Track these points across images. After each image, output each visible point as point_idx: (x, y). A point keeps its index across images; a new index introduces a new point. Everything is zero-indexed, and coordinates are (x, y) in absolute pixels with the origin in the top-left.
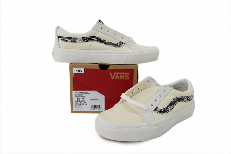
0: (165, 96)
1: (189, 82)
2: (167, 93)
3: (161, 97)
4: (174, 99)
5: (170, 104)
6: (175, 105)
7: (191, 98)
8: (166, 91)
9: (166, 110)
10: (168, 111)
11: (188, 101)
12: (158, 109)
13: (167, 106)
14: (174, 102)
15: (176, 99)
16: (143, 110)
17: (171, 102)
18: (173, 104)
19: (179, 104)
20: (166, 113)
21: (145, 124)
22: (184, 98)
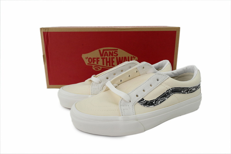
0: (157, 86)
1: (197, 69)
2: (161, 83)
3: (152, 87)
4: (168, 90)
5: (161, 96)
6: (168, 97)
7: (194, 89)
8: (160, 79)
9: (154, 103)
10: (156, 103)
11: (188, 93)
12: (144, 101)
13: (157, 98)
14: (168, 93)
15: (171, 90)
16: (123, 102)
17: (164, 93)
18: (166, 95)
19: (175, 96)
20: (153, 106)
21: (120, 118)
22: (183, 89)
